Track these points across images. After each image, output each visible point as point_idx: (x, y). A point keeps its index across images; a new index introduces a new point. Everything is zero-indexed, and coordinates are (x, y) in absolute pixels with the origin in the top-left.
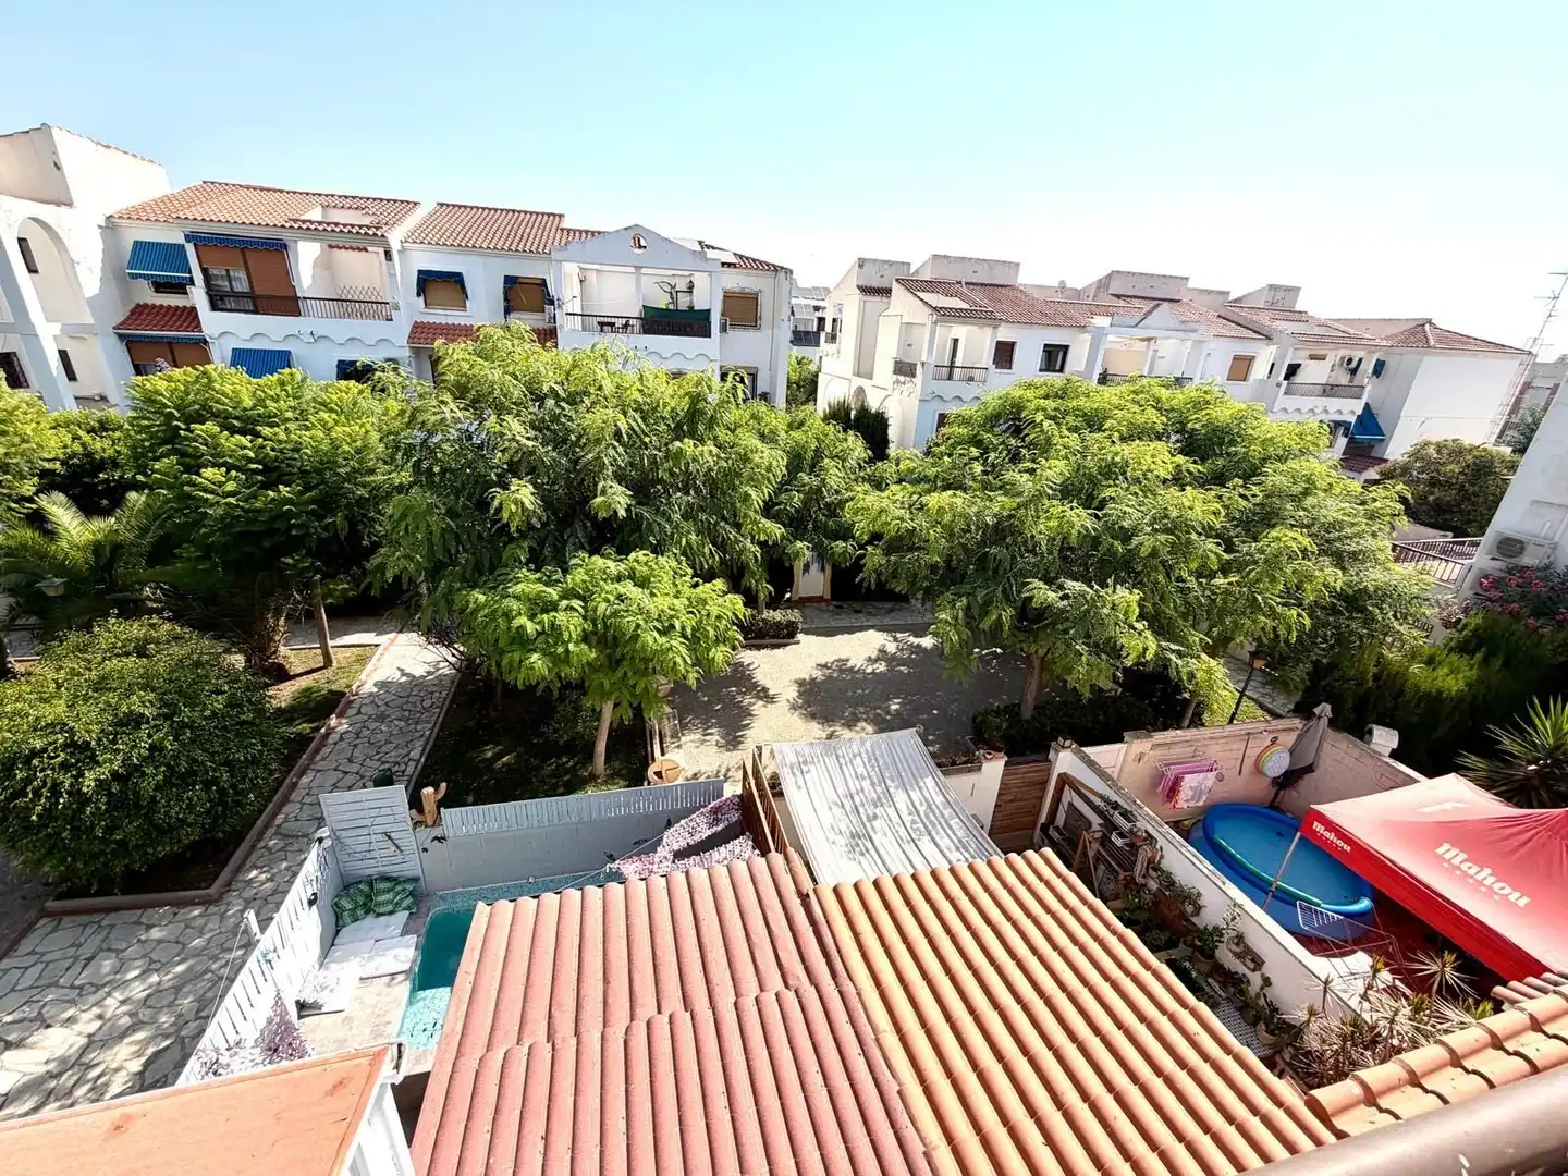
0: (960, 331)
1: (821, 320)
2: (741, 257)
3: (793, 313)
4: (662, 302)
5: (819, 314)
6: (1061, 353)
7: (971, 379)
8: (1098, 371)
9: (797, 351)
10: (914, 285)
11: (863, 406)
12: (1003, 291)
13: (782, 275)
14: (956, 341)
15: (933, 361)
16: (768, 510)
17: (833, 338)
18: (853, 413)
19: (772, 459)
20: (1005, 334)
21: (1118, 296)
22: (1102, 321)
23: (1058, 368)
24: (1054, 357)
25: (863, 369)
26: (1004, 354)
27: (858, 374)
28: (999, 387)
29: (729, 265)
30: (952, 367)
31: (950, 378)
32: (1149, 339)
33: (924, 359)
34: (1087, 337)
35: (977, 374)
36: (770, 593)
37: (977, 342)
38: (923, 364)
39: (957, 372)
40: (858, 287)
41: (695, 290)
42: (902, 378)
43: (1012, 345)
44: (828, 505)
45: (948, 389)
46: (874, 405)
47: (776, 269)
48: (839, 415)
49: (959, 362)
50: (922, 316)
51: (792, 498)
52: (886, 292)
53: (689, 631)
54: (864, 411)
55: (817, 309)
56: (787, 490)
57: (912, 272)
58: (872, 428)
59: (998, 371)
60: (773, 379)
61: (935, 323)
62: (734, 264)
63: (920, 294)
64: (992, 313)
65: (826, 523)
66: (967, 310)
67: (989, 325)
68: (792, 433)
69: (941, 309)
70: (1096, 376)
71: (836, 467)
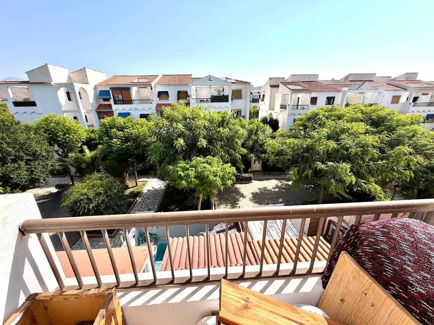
0: (300, 95)
2: (237, 80)
3: (252, 94)
4: (216, 94)
5: (260, 94)
6: (333, 99)
7: (303, 109)
8: (345, 103)
9: (253, 105)
10: (286, 84)
11: (271, 118)
12: (314, 83)
13: (248, 84)
14: (299, 98)
15: (292, 104)
16: (243, 145)
17: (263, 100)
18: (268, 120)
19: (243, 132)
20: (314, 95)
21: (352, 81)
22: (346, 89)
23: (331, 103)
24: (330, 100)
25: (271, 108)
26: (314, 101)
28: (313, 109)
29: (233, 83)
30: (298, 105)
31: (297, 109)
32: (362, 93)
33: (289, 104)
34: (341, 94)
35: (305, 107)
36: (244, 168)
37: (305, 98)
38: (289, 105)
39: (299, 107)
40: (270, 85)
41: (224, 90)
42: (283, 110)
43: (316, 98)
44: (260, 144)
45: (297, 112)
46: (274, 117)
47: (246, 83)
48: (264, 120)
49: (300, 104)
50: (288, 92)
51: (249, 143)
52: (278, 86)
53: (221, 177)
54: (271, 119)
55: (258, 93)
56: (248, 140)
57: (285, 80)
58: (274, 124)
59: (312, 106)
60: (246, 112)
61: (292, 94)
62: (235, 83)
63: (287, 86)
64: (309, 89)
65: (259, 149)
66: (301, 89)
67: (309, 93)
68: (250, 125)
69: (294, 89)
70: (344, 105)
71: (262, 134)
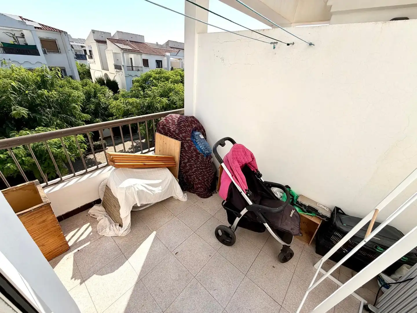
0: (132, 56)
1: (85, 51)
2: (43, 25)
3: (72, 47)
4: (11, 41)
5: (84, 48)
6: (161, 63)
7: (138, 70)
8: (170, 67)
9: (79, 62)
10: (114, 41)
11: (108, 79)
12: (141, 44)
13: (63, 34)
14: (131, 59)
15: (126, 65)
16: (84, 110)
17: (91, 57)
18: (105, 81)
19: (79, 94)
20: (145, 57)
21: (172, 48)
22: (168, 54)
23: (161, 67)
24: (159, 63)
25: (105, 67)
26: (146, 63)
27: (103, 69)
28: (146, 71)
29: (38, 28)
30: (132, 66)
31: (133, 70)
32: (180, 59)
33: (123, 64)
34: (166, 58)
35: (140, 68)
36: (93, 135)
37: (137, 59)
38: (123, 66)
39: (134, 68)
40: (95, 40)
41: (25, 36)
42: (118, 70)
43: (147, 60)
44: (103, 108)
45: (133, 73)
46: (112, 78)
47: (60, 32)
48: (100, 81)
49: (134, 65)
50: (119, 51)
51: (90, 107)
52: (105, 42)
53: (67, 147)
54: (109, 81)
55: (82, 47)
56: (88, 104)
57: (112, 36)
58: (113, 86)
59: (145, 68)
60: (72, 71)
61: (123, 53)
62: (41, 28)
63: (116, 44)
64: (139, 50)
65: (105, 113)
66: (131, 50)
67: (139, 54)
68: (84, 87)
69: (124, 49)
70: (170, 69)
71: (102, 96)
